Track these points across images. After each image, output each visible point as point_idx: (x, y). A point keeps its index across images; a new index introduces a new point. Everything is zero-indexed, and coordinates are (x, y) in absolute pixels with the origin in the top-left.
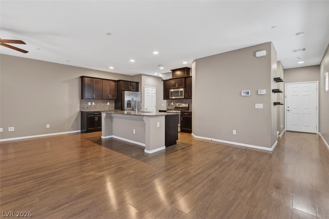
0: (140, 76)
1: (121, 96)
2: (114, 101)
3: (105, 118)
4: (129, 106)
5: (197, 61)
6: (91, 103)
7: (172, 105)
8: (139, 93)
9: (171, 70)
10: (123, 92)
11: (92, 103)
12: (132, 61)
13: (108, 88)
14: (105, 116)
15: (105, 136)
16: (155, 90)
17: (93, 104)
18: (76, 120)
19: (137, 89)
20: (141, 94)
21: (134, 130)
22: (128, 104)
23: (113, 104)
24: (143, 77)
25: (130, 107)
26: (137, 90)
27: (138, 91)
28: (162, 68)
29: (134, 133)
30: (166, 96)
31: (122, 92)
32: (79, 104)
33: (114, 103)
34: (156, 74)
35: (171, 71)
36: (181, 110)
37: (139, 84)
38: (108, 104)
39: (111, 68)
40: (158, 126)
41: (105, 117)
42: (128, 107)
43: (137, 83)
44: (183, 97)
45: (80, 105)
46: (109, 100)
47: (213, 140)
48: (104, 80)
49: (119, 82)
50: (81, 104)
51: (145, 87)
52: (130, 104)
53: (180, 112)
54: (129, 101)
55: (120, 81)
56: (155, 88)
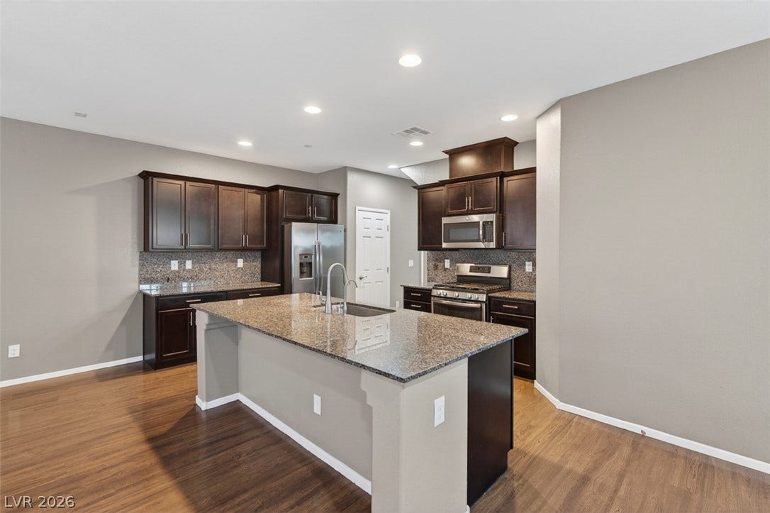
0: (341, 173)
1: (280, 238)
2: (258, 254)
3: (206, 330)
4: (305, 269)
5: (566, 105)
6: (180, 264)
7: (445, 269)
8: (339, 226)
9: (446, 152)
10: (286, 226)
11: (182, 264)
12: (313, 110)
13: (238, 214)
14: (208, 325)
15: (208, 401)
16: (387, 218)
17: (189, 265)
18: (125, 321)
19: (331, 217)
20: (345, 230)
21: (317, 400)
22: (301, 264)
23: (257, 265)
24: (352, 178)
25: (311, 276)
26: (333, 220)
27: (335, 222)
28: (417, 143)
29: (317, 409)
30: (429, 238)
31: (283, 227)
32: (136, 269)
33: (260, 260)
34: (392, 168)
35: (447, 156)
36: (489, 292)
37: (340, 199)
38: (240, 263)
39: (245, 143)
40: (439, 418)
41: (205, 327)
42: (302, 273)
43: (334, 197)
44: (493, 245)
45: (140, 270)
46: (241, 251)
47: (651, 433)
48: (223, 187)
49: (274, 193)
50: (142, 266)
51: (358, 208)
52: (311, 263)
53: (483, 297)
54: (305, 255)
55: (276, 188)
56: (389, 212)
